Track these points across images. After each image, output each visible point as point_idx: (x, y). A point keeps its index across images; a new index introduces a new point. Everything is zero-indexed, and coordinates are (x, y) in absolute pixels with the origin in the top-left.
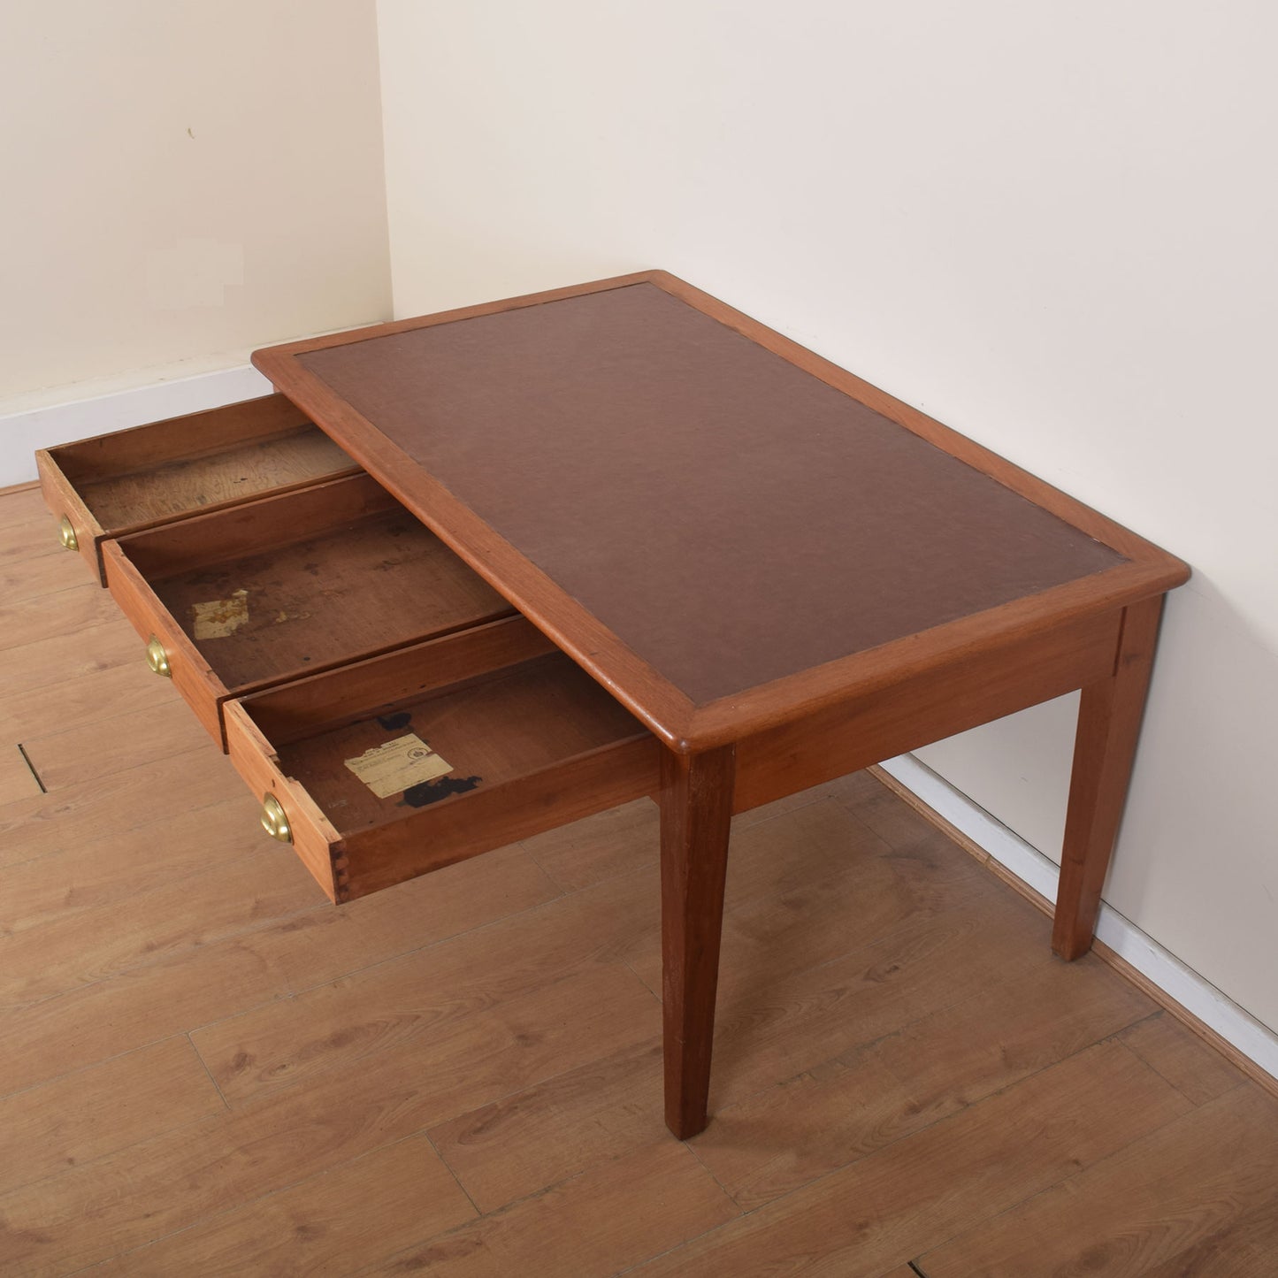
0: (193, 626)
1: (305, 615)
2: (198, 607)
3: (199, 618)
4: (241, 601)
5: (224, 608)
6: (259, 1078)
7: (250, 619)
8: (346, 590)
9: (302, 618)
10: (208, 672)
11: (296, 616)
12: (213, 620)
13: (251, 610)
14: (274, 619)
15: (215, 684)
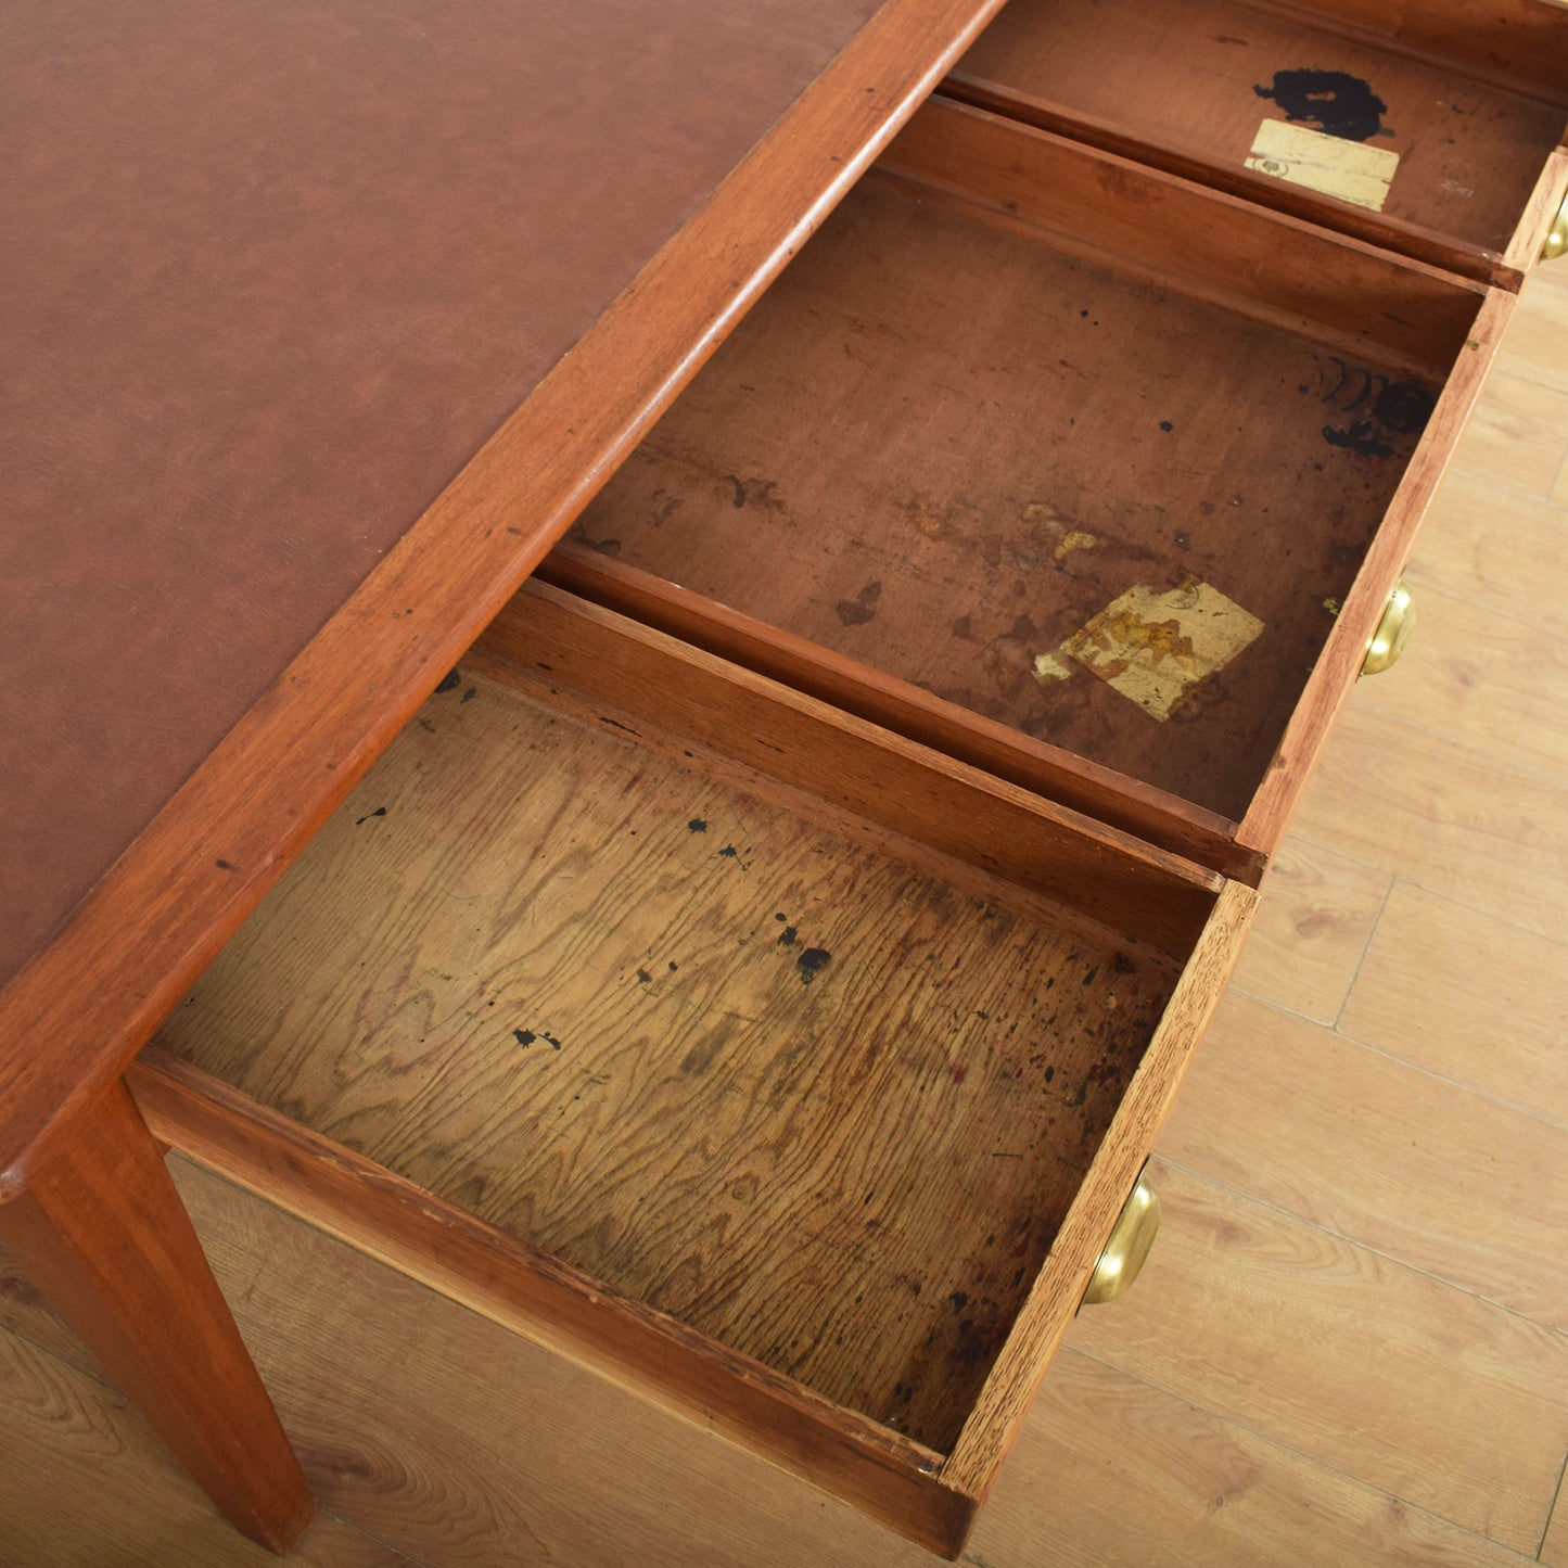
0: (1229, 667)
1: (1037, 513)
2: (1161, 710)
3: (1192, 673)
4: (1079, 646)
5: (1127, 657)
7: (1125, 587)
8: (900, 505)
9: (1050, 512)
10: (1475, 346)
11: (1053, 525)
12: (1183, 647)
13: (1093, 608)
14: (1091, 551)
15: (1492, 318)
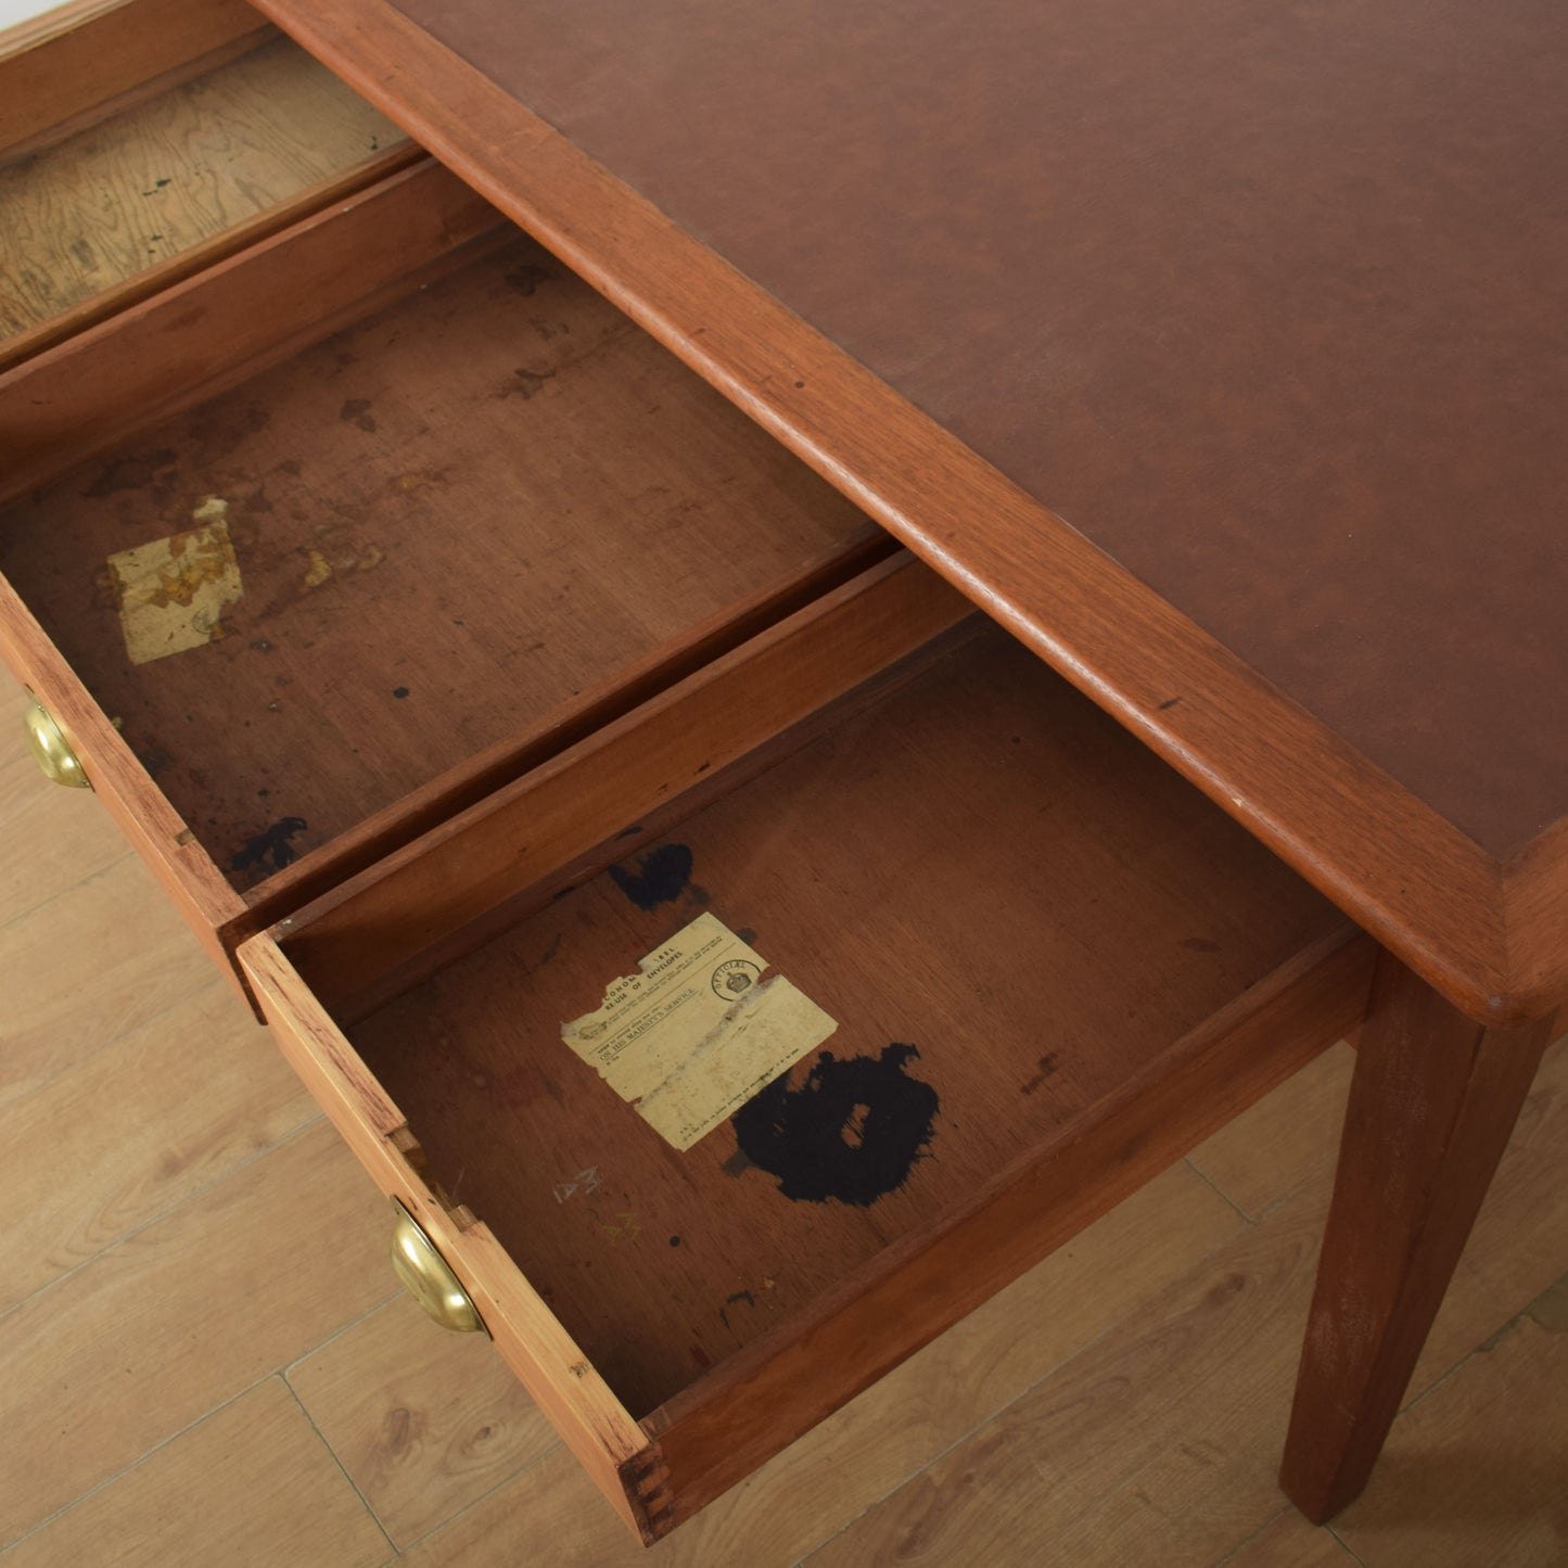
0: (118, 622)
1: (370, 557)
2: (120, 563)
3: (131, 596)
4: (216, 533)
5: (181, 559)
6: (444, 1468)
7: (248, 585)
8: (447, 469)
9: (364, 565)
10: (180, 839)
11: (349, 563)
12: (160, 599)
13: (244, 557)
14: (302, 578)
15: (206, 882)
